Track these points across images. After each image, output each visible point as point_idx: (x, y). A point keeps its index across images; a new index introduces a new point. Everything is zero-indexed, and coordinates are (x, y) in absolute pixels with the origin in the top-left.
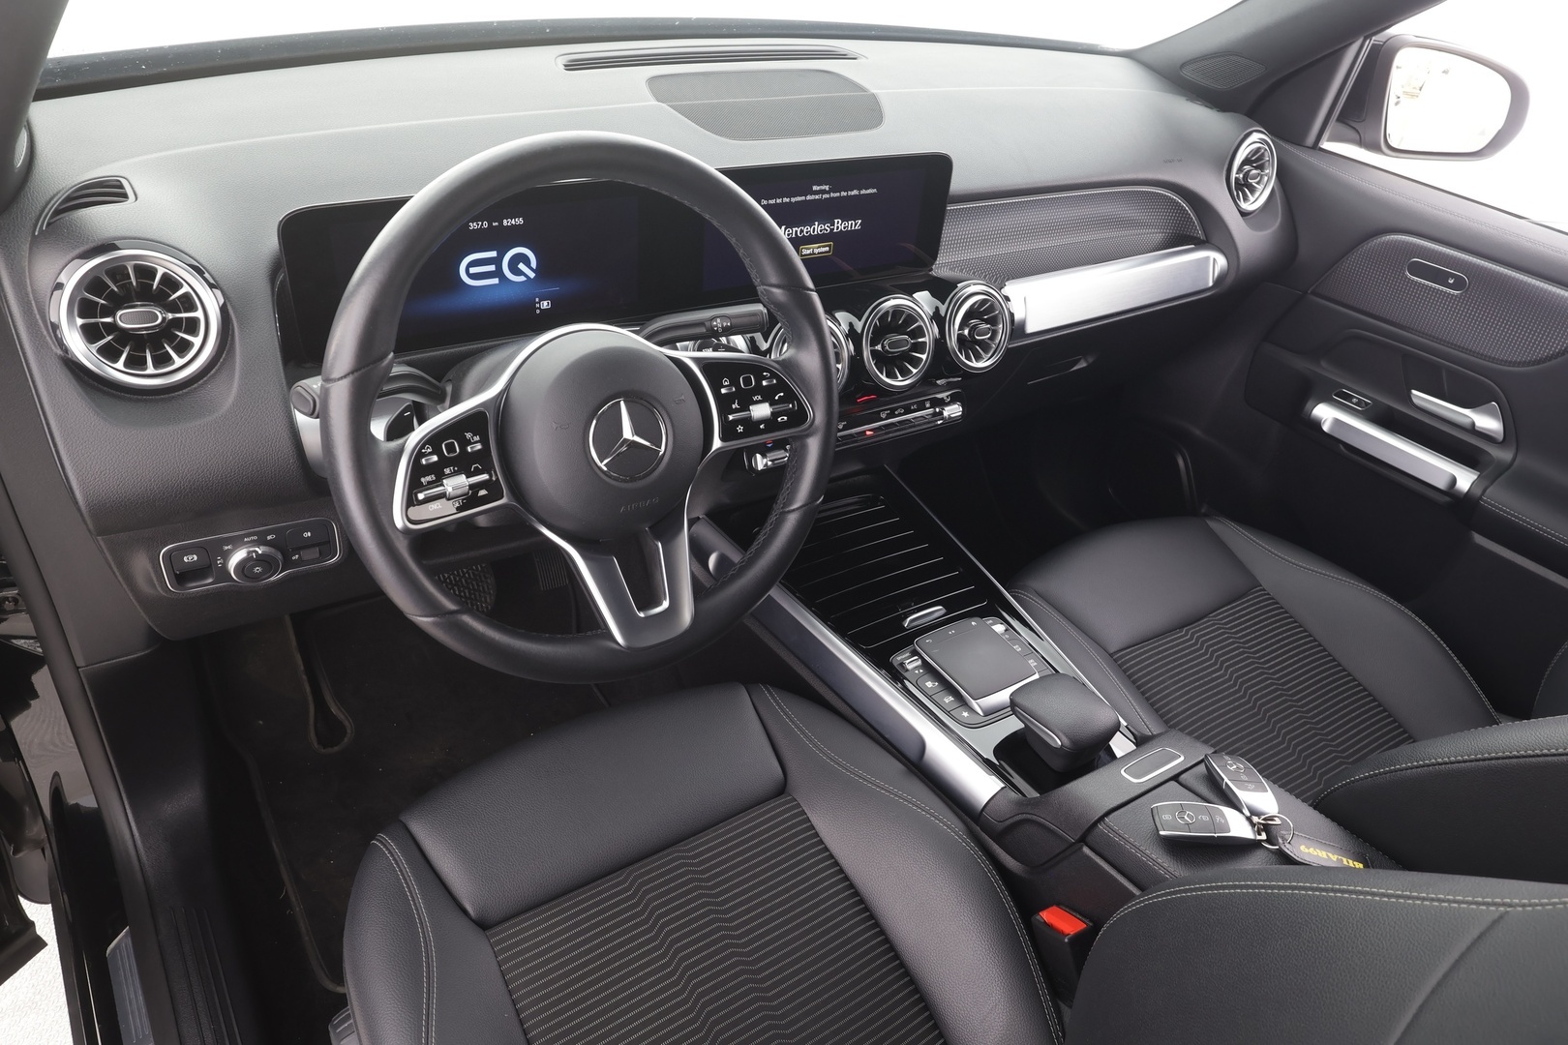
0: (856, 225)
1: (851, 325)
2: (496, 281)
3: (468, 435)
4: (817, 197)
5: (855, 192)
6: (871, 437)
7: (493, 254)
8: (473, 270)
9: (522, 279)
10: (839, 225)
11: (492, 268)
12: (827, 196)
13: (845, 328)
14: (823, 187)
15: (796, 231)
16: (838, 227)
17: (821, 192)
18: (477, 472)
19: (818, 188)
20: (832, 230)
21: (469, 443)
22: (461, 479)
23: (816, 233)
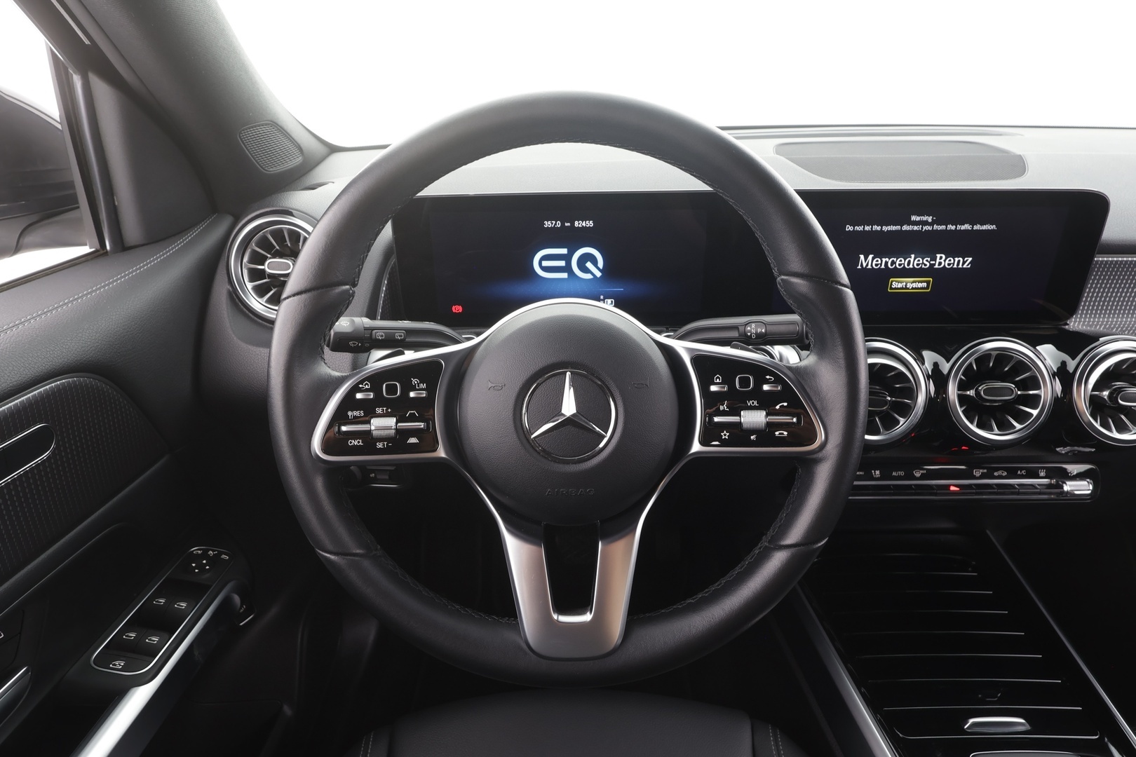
0: (964, 263)
1: (936, 365)
2: (565, 275)
3: (415, 381)
4: (916, 228)
5: (967, 227)
6: (954, 493)
7: (564, 251)
8: (545, 263)
9: (589, 276)
10: (942, 261)
11: (562, 263)
12: (929, 228)
13: (928, 366)
14: (925, 218)
15: (886, 263)
16: (940, 264)
17: (921, 222)
18: (412, 419)
19: (918, 218)
20: (933, 265)
21: (414, 389)
22: (391, 422)
23: (911, 266)
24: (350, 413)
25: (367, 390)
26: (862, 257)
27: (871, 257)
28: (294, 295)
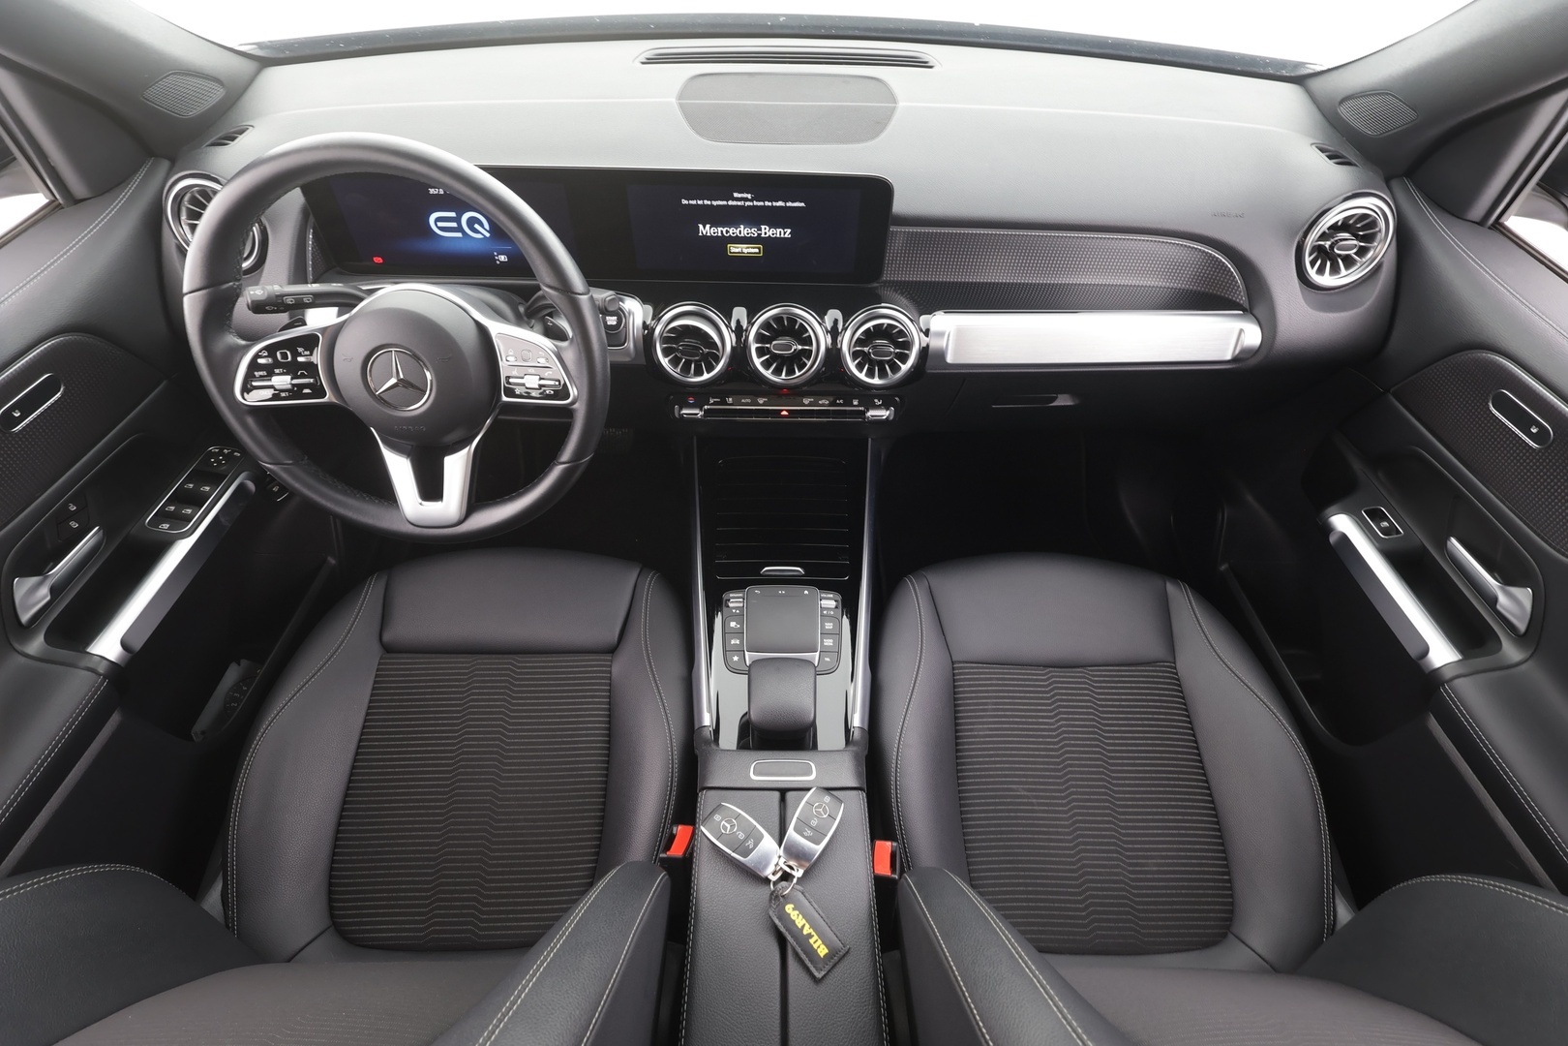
0: (785, 233)
2: (459, 235)
3: (300, 350)
4: (739, 203)
5: (780, 204)
6: (785, 416)
8: (440, 224)
9: (479, 236)
10: (767, 231)
11: (454, 225)
12: (751, 204)
13: (734, 323)
14: (745, 195)
15: (722, 231)
16: (765, 233)
17: (742, 199)
18: (303, 376)
19: (740, 195)
20: (759, 235)
21: (300, 355)
22: (288, 378)
23: (742, 235)
24: (256, 373)
25: (265, 357)
26: (701, 226)
27: (708, 226)
28: (190, 292)
